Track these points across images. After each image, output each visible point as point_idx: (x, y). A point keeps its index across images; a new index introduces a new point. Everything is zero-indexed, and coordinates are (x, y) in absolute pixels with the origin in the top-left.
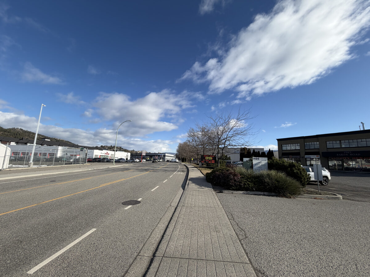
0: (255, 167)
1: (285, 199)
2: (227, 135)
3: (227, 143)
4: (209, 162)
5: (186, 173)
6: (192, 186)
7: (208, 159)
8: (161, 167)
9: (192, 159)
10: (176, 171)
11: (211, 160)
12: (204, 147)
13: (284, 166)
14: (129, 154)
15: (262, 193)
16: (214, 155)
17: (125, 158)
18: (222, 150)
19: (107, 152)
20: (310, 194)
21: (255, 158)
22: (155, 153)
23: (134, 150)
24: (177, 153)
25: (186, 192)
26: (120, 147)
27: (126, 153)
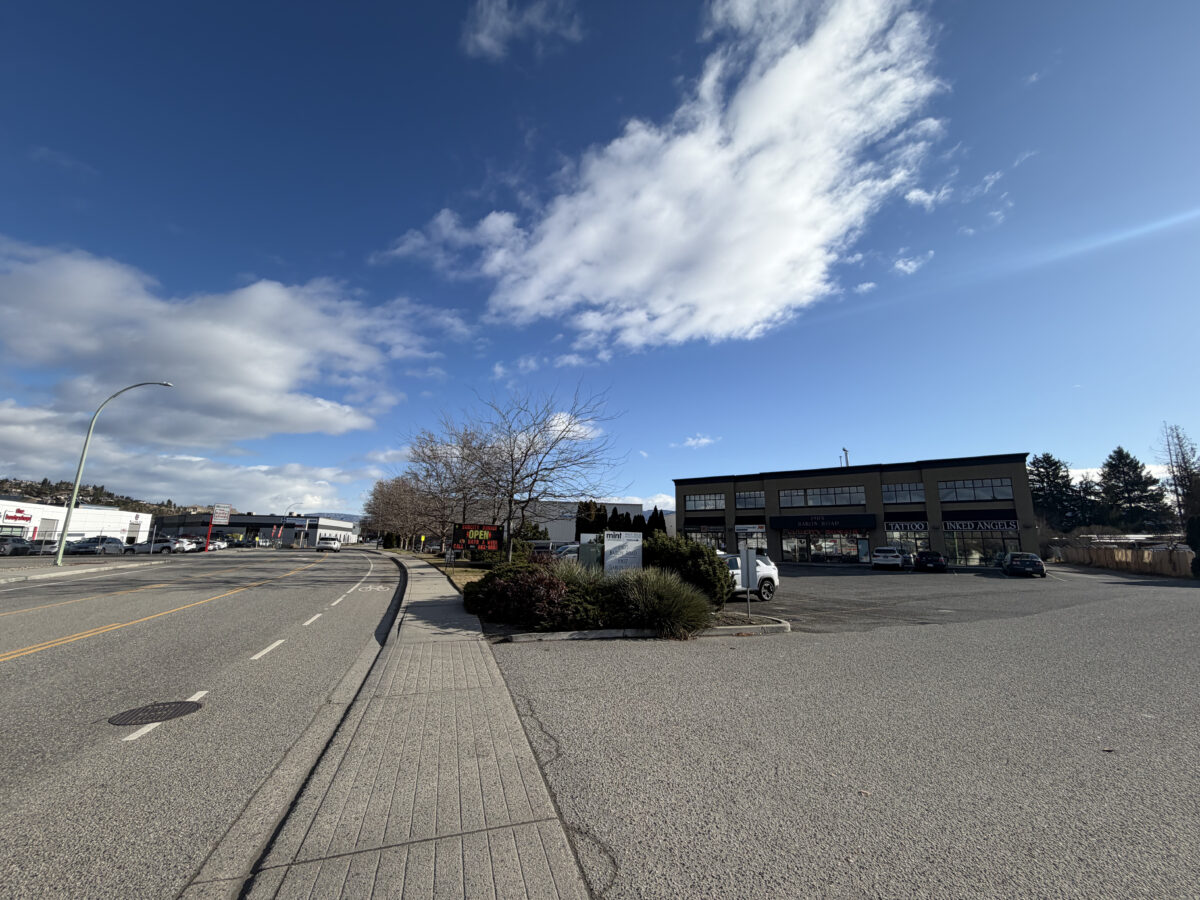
0: (609, 561)
1: (673, 642)
2: (540, 464)
3: (539, 487)
4: (481, 547)
5: (395, 586)
6: (413, 629)
7: (478, 537)
8: (296, 570)
9: (423, 539)
10: (357, 582)
11: (486, 541)
12: (464, 498)
13: (681, 555)
14: (146, 520)
15: (620, 633)
16: (498, 523)
17: (123, 537)
18: (523, 509)
19: (19, 511)
20: (729, 624)
21: (611, 533)
22: (272, 516)
23: (169, 502)
24: (366, 518)
25: (390, 651)
26: (95, 487)
27: (130, 516)
